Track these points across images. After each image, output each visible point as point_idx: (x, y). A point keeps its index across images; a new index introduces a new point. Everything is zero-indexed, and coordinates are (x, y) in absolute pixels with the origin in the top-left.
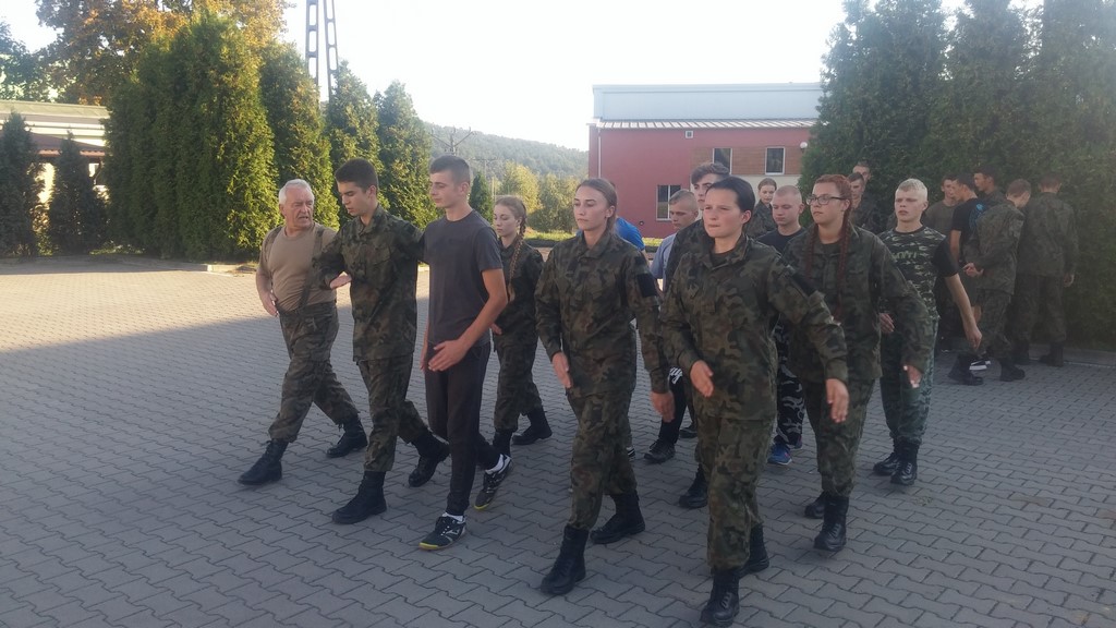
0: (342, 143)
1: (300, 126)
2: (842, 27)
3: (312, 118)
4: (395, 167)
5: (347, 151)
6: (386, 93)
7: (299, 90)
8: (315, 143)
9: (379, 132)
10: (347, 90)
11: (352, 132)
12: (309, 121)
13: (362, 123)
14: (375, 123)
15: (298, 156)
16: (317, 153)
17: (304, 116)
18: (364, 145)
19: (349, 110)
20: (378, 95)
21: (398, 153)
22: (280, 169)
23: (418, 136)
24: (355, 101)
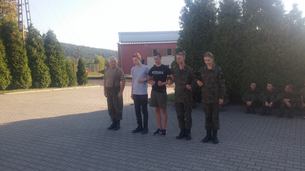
0: (31, 50)
1: (14, 45)
2: (185, 7)
3: (19, 42)
4: (50, 57)
5: (33, 53)
6: (47, 34)
7: (14, 33)
8: (21, 50)
9: (45, 46)
10: (32, 33)
11: (35, 46)
12: (18, 43)
13: (38, 44)
14: (43, 43)
15: (15, 55)
16: (21, 53)
17: (16, 42)
18: (39, 51)
19: (33, 39)
20: (44, 34)
21: (52, 53)
22: (8, 60)
23: (59, 47)
24: (35, 36)
